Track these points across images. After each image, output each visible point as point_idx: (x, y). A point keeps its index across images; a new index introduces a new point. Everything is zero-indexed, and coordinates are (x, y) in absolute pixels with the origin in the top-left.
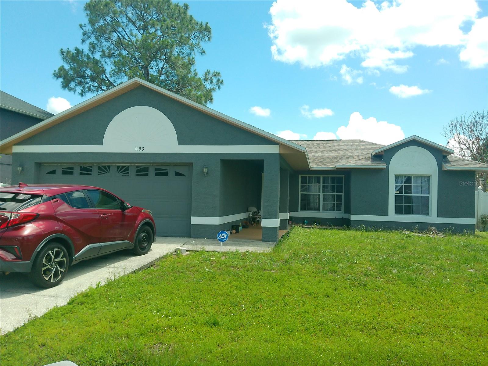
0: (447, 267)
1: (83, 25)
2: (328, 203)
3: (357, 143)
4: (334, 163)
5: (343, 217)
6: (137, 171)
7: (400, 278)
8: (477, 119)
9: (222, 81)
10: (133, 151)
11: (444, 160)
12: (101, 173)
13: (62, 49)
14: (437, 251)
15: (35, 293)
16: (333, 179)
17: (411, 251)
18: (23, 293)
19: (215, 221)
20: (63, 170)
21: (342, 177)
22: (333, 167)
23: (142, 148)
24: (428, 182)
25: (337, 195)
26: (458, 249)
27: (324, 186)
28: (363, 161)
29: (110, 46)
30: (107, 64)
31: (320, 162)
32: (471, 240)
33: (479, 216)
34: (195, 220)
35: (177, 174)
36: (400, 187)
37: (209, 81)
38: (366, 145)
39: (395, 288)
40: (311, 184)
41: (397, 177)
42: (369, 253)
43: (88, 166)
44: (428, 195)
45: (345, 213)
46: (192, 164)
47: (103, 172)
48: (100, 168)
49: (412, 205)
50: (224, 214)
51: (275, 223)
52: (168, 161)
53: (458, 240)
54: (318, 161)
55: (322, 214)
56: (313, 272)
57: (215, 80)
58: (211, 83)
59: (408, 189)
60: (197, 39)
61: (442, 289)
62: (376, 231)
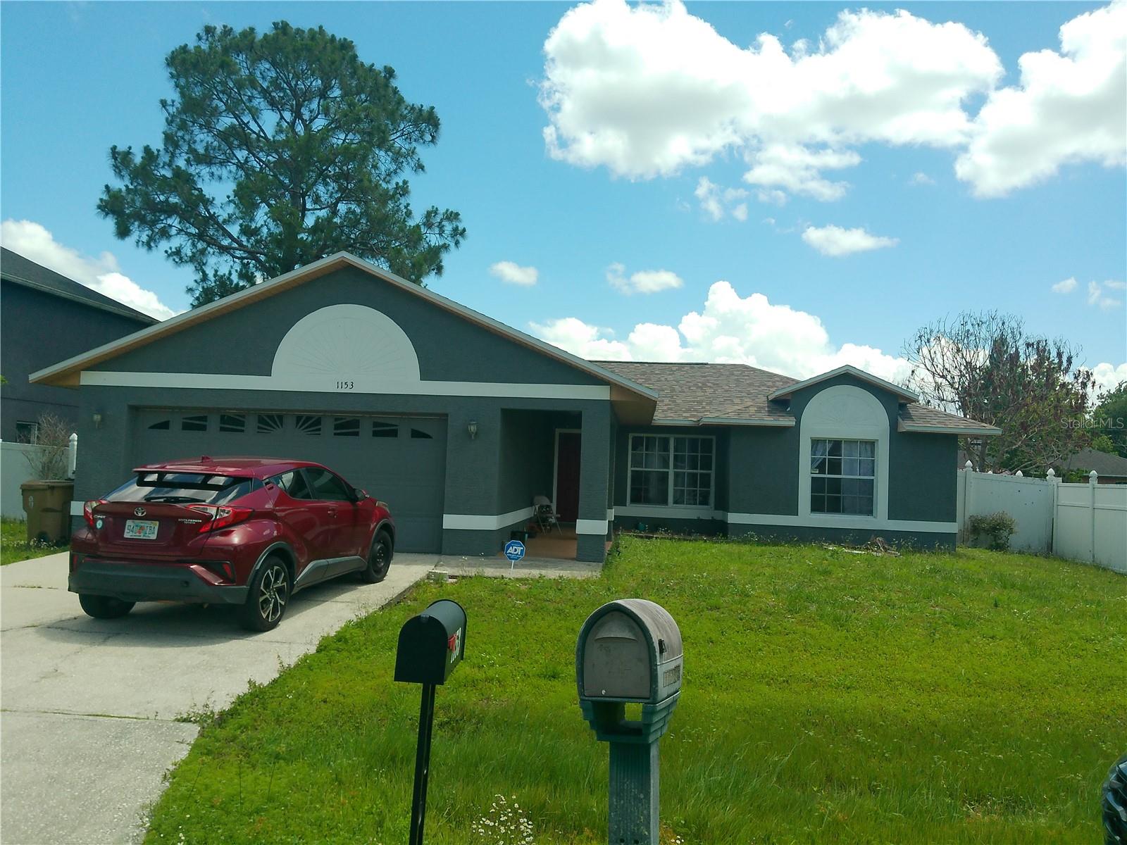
0: (897, 602)
1: (169, 102)
2: (684, 490)
3: (738, 371)
4: (696, 410)
5: (712, 517)
6: (337, 427)
7: (822, 617)
8: (969, 327)
9: (464, 230)
10: (332, 389)
11: (901, 412)
12: (265, 429)
13: (114, 148)
14: (883, 577)
15: (251, 639)
16: (694, 443)
17: (838, 579)
18: (231, 639)
19: (490, 523)
20: (185, 421)
21: (712, 440)
22: (695, 420)
23: (349, 384)
24: (872, 452)
25: (701, 474)
26: (920, 575)
27: (676, 457)
28: (753, 410)
29: (212, 143)
30: (203, 180)
31: (671, 409)
32: (944, 561)
33: (967, 518)
34: (452, 521)
35: (416, 434)
36: (820, 460)
37: (437, 230)
38: (755, 376)
39: (814, 631)
40: (652, 451)
41: (816, 443)
42: (769, 581)
43: (237, 415)
44: (872, 478)
45: (716, 509)
46: (447, 415)
47: (266, 427)
48: (261, 420)
49: (842, 495)
50: (502, 511)
51: (599, 527)
52: (400, 410)
53: (923, 561)
54: (665, 408)
55: (671, 511)
56: (682, 609)
57: (448, 228)
58: (440, 234)
59: (835, 467)
60: (407, 138)
61: (887, 633)
62: (775, 544)
